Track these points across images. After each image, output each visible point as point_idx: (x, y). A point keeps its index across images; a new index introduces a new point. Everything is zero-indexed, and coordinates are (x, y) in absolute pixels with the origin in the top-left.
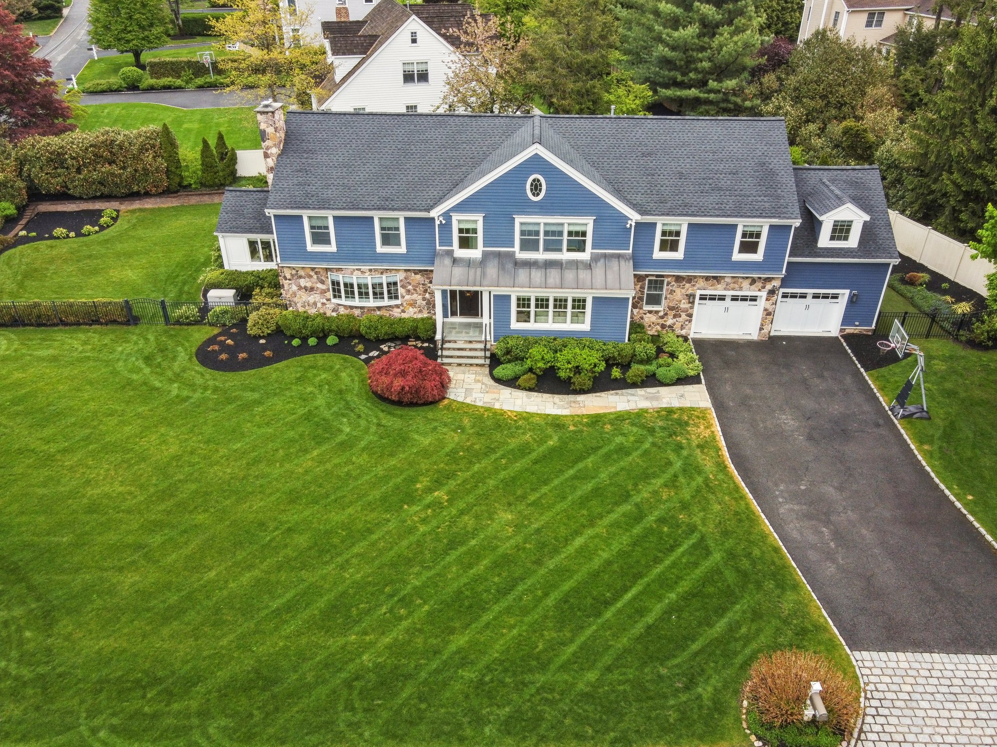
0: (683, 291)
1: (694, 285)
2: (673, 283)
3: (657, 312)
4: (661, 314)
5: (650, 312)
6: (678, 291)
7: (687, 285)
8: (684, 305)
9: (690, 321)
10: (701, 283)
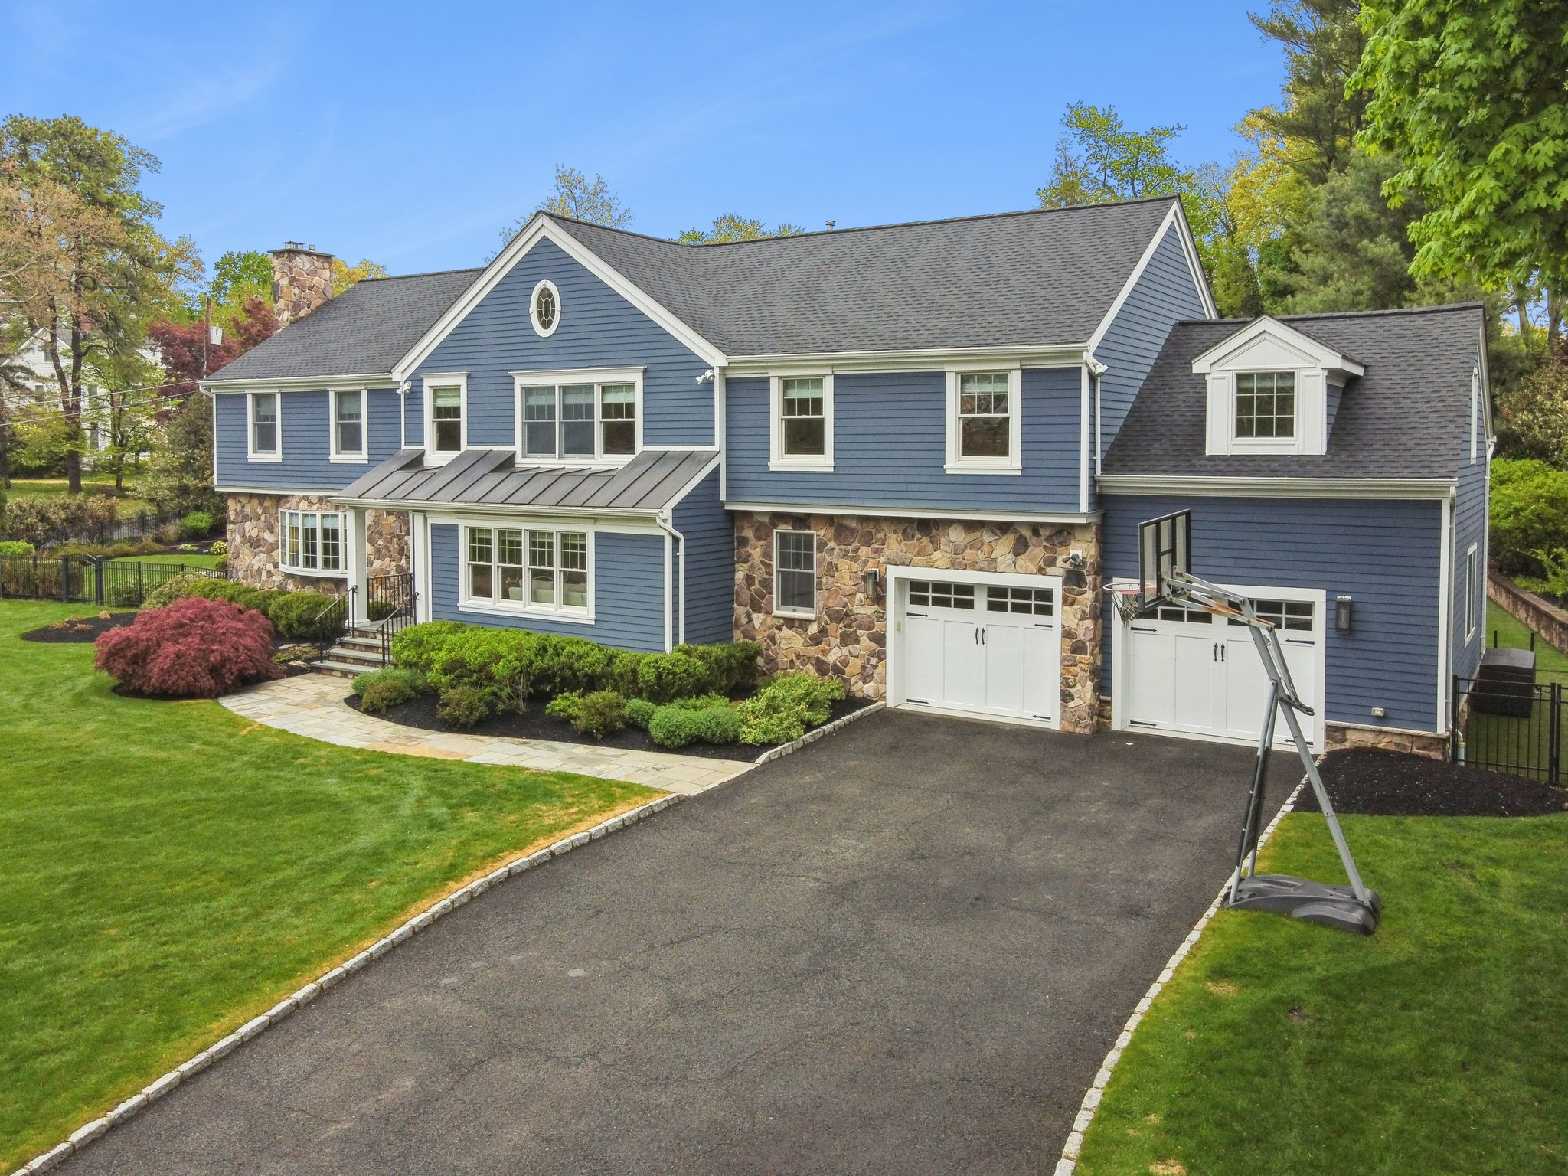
0: (855, 566)
1: (878, 552)
2: (832, 544)
3: (804, 623)
4: (813, 629)
5: (790, 622)
6: (843, 564)
7: (864, 551)
8: (863, 610)
9: (882, 657)
10: (894, 544)
